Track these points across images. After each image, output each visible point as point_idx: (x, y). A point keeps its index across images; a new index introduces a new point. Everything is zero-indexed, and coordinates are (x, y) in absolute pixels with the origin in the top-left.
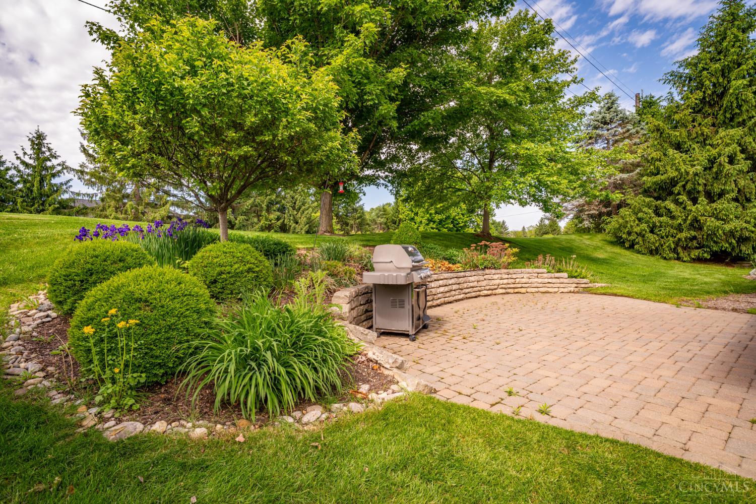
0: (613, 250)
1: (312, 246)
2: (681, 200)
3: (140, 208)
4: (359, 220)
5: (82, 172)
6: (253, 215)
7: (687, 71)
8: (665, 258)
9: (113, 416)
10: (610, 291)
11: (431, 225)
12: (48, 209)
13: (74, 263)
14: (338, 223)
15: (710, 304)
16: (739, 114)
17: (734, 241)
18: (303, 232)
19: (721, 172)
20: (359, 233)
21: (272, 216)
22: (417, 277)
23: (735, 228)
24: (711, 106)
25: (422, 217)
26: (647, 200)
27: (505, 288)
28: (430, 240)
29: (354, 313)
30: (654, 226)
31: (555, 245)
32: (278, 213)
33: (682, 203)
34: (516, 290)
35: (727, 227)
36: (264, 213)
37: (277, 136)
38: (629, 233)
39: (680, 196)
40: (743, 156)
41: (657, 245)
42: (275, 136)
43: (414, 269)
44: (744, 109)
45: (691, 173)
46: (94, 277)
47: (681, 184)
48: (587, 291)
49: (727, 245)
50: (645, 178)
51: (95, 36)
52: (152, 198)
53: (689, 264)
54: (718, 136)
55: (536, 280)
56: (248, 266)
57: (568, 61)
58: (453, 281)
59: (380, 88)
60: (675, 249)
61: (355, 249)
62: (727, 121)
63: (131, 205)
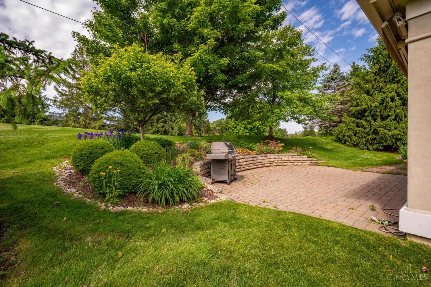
0: (335, 145)
1: (182, 142)
2: (368, 120)
3: (87, 121)
4: (207, 128)
5: (55, 101)
6: (149, 125)
7: (372, 54)
8: (361, 149)
9: (111, 206)
10: (326, 164)
11: (246, 130)
12: (36, 121)
13: (83, 149)
14: (195, 129)
15: (368, 170)
16: (397, 77)
17: (394, 140)
18: (176, 134)
19: (387, 106)
20: (207, 135)
21: (159, 126)
22: (230, 157)
23: (394, 134)
24: (384, 72)
25: (241, 126)
26: (353, 119)
27: (277, 163)
28: (242, 139)
29: (203, 173)
30: (356, 132)
31: (307, 142)
32: (163, 124)
33: (369, 121)
34: (282, 164)
35: (390, 133)
36: (155, 124)
37: (169, 95)
38: (344, 136)
39: (368, 118)
40: (398, 98)
41: (357, 142)
42: (168, 95)
43: (229, 153)
44: (398, 74)
45: (373, 106)
46: (92, 155)
47: (369, 111)
48: (316, 164)
49: (391, 142)
50: (351, 108)
51: (76, 38)
52: (94, 115)
53: (373, 152)
54: (386, 88)
55: (292, 159)
56: (156, 151)
57: (311, 50)
58: (251, 159)
59: (216, 66)
60: (366, 144)
61: (203, 143)
62: (391, 80)
63: (82, 119)
